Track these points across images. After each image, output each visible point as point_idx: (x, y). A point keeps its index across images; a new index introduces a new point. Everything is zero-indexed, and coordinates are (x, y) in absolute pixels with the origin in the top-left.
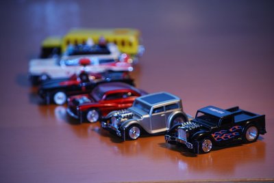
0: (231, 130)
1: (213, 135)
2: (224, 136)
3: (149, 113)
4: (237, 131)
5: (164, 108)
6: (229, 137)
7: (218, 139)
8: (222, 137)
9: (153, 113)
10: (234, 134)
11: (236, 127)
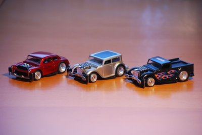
0: (169, 73)
1: (156, 76)
2: (164, 76)
3: (102, 64)
4: (173, 73)
5: (112, 61)
6: (167, 77)
7: (159, 78)
8: (162, 77)
9: (105, 64)
10: (171, 75)
11: (173, 71)
